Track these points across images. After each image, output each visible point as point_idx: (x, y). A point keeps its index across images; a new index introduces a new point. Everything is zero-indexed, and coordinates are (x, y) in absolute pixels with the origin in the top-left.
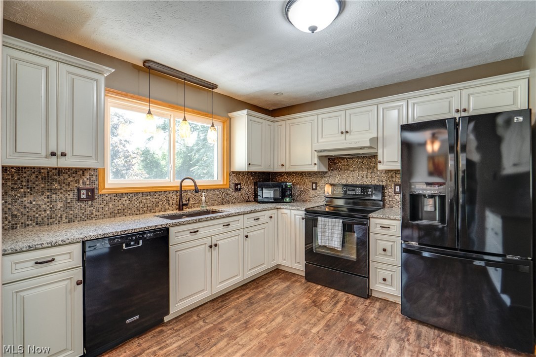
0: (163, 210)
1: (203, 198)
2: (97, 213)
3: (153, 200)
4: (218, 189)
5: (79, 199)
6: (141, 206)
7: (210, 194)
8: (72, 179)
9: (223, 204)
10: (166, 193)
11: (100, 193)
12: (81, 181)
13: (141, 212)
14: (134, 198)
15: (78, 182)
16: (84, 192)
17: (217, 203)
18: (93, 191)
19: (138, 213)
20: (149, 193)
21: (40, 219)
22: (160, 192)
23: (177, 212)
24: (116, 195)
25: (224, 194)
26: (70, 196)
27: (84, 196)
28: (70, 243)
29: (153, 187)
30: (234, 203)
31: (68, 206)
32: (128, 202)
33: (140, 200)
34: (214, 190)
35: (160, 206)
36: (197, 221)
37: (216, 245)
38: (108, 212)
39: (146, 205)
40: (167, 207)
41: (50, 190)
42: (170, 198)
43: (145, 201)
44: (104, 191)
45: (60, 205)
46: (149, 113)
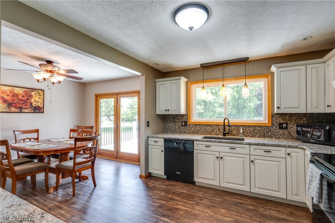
0: (216, 134)
1: (241, 131)
2: (188, 132)
3: (211, 129)
4: (259, 126)
5: (182, 126)
6: (205, 131)
7: (251, 129)
8: (180, 118)
9: (264, 137)
10: (218, 126)
11: (188, 123)
12: (183, 119)
13: (205, 134)
14: (202, 127)
15: (182, 119)
16: (183, 123)
17: (258, 136)
18: (186, 122)
19: (204, 134)
20: (209, 125)
21: (172, 131)
22: (214, 125)
23: (222, 137)
24: (195, 125)
25: (265, 130)
26: (180, 124)
27: (183, 124)
28: (160, 138)
29: (210, 123)
30: (279, 138)
31: (179, 128)
32: (199, 128)
33: (204, 128)
34: (255, 126)
35: (214, 132)
36: (209, 141)
37: (221, 158)
38: (192, 132)
39: (207, 131)
40: (219, 133)
41: (174, 122)
42: (220, 129)
43: (207, 129)
44: (190, 123)
45: (177, 127)
46: (203, 88)
